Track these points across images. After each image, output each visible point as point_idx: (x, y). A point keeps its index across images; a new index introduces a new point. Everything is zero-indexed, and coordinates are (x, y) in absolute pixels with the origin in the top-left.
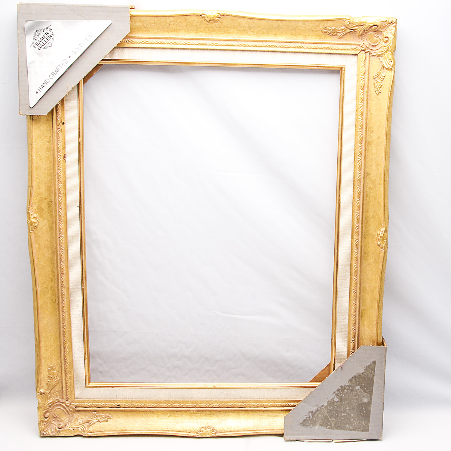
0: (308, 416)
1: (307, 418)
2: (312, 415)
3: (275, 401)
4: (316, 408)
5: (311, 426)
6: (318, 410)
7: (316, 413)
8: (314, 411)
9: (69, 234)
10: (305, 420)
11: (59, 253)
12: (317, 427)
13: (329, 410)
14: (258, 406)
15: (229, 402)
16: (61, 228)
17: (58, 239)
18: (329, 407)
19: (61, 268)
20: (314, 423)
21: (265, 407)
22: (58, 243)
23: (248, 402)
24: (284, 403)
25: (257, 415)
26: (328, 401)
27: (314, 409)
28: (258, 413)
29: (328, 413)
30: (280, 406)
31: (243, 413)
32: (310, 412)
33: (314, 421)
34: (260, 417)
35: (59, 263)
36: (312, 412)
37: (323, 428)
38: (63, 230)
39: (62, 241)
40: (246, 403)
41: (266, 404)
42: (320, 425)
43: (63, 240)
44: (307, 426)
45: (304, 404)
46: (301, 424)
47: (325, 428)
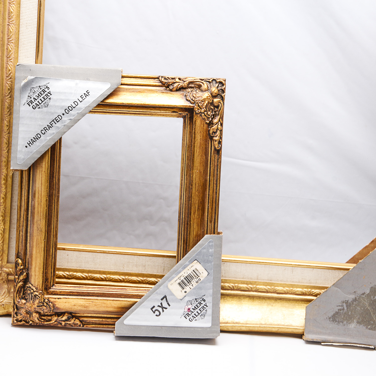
0: (340, 308)
1: (339, 310)
2: (347, 306)
3: (293, 286)
4: (353, 296)
5: (345, 322)
6: (355, 300)
7: (353, 303)
8: (350, 301)
9: (21, 21)
10: (337, 313)
11: (6, 48)
12: (353, 325)
13: (371, 300)
14: (269, 290)
15: (228, 281)
16: (12, 10)
17: (6, 27)
18: (372, 297)
19: (8, 70)
20: (349, 318)
21: (278, 293)
22: (6, 33)
23: (255, 283)
24: (306, 290)
25: (266, 304)
26: (372, 287)
27: (351, 297)
28: (268, 301)
29: (370, 305)
30: (300, 293)
31: (247, 300)
32: (343, 302)
33: (350, 315)
34: (270, 307)
35: (5, 61)
36: (347, 302)
37: (362, 328)
38: (14, 15)
39: (12, 30)
40: (251, 284)
41: (280, 289)
42: (358, 322)
43: (13, 28)
44: (339, 322)
45: (336, 288)
46: (330, 318)
47: (364, 328)
